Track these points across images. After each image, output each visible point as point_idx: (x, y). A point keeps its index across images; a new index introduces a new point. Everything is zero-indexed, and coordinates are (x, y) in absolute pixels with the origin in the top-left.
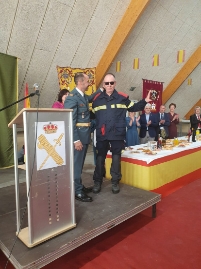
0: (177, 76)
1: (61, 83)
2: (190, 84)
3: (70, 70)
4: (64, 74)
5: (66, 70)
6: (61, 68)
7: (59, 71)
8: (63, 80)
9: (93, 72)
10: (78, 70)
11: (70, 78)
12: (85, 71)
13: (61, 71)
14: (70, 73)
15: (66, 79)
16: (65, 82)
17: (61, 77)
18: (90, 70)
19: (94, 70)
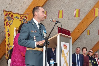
0: (78, 27)
1: (6, 24)
2: (88, 34)
3: (12, 14)
4: (8, 17)
5: (10, 13)
6: (6, 11)
7: (5, 14)
8: (7, 21)
9: (26, 17)
10: (17, 14)
11: (11, 20)
12: (22, 16)
13: (6, 14)
14: (12, 16)
15: (9, 21)
16: (8, 23)
17: (6, 19)
18: (24, 16)
19: (27, 16)
